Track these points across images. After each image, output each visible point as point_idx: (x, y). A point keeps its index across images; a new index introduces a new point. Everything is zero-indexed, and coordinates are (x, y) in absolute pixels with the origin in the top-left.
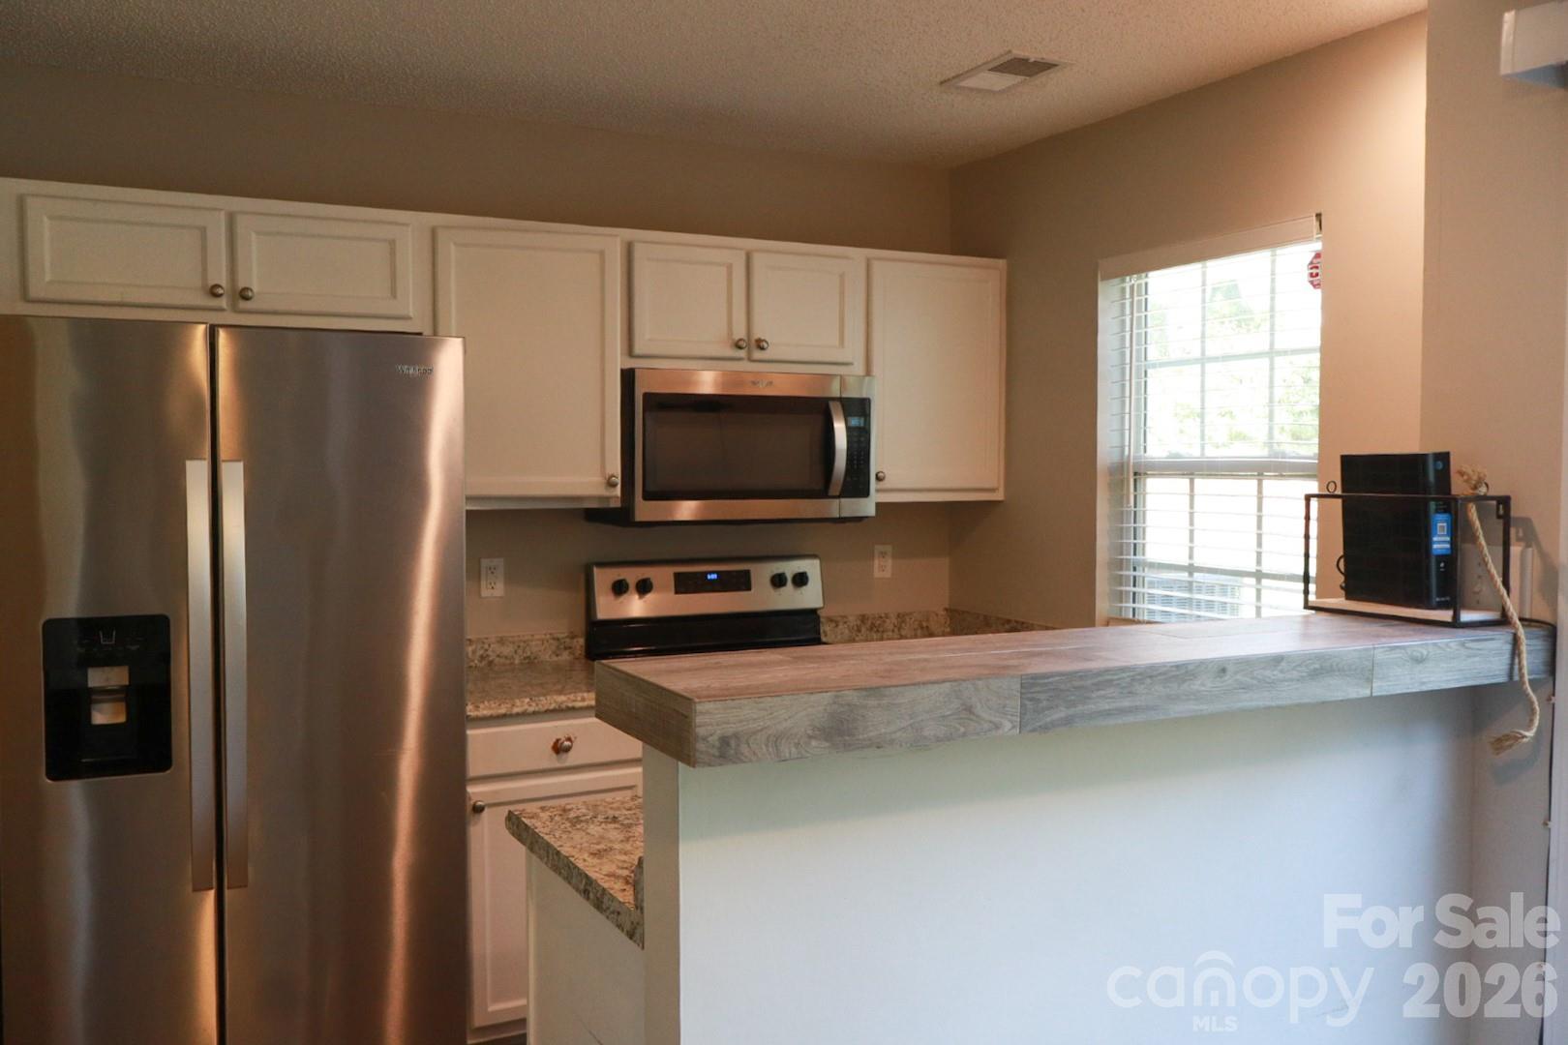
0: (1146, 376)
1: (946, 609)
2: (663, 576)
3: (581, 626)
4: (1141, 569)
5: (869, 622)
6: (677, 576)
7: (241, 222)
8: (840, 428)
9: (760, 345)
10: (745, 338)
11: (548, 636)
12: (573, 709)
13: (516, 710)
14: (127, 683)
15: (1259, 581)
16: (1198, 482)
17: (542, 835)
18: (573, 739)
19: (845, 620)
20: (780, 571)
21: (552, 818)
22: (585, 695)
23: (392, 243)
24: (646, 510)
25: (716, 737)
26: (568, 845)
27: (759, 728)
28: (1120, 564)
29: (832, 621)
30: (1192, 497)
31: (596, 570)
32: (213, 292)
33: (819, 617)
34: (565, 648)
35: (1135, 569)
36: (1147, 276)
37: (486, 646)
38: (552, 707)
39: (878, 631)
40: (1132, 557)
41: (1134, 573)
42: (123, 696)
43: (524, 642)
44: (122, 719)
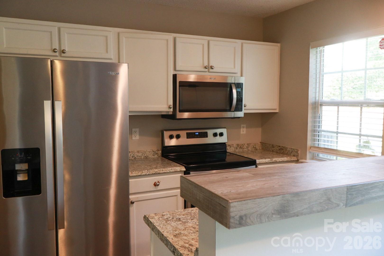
0: (323, 76)
1: (260, 142)
2: (183, 134)
3: (160, 147)
4: (320, 132)
5: (240, 146)
6: (187, 133)
7: (62, 30)
8: (234, 91)
9: (212, 68)
10: (208, 65)
11: (151, 150)
12: (160, 173)
13: (143, 174)
14: (27, 168)
15: (360, 137)
16: (340, 107)
17: (157, 227)
18: (160, 182)
19: (233, 145)
20: (216, 132)
21: (159, 218)
22: (163, 169)
23: (107, 37)
24: (180, 115)
25: (238, 216)
26: (166, 231)
27: (254, 211)
28: (314, 131)
29: (229, 146)
30: (338, 111)
31: (165, 132)
32: (54, 51)
33: (226, 144)
34: (156, 154)
35: (319, 132)
36: (324, 47)
37: (134, 153)
38: (154, 173)
39: (242, 149)
40: (318, 129)
41: (319, 134)
42: (27, 172)
43: (145, 152)
44: (26, 179)
